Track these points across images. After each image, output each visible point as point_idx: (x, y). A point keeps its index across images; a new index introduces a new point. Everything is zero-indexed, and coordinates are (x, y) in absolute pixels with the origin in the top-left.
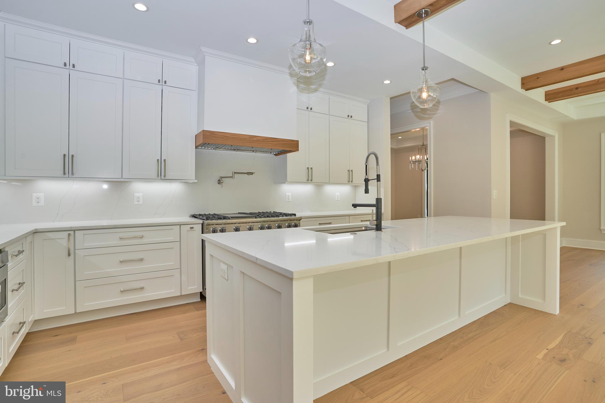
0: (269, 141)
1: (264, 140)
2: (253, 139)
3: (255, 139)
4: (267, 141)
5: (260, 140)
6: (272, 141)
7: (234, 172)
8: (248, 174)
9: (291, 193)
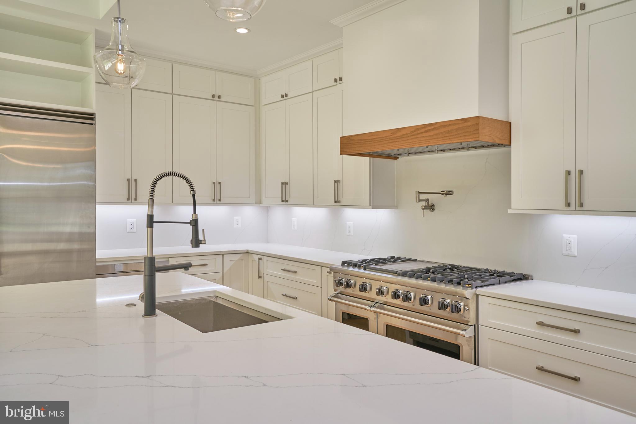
0: (421, 133)
1: (412, 132)
2: (395, 136)
3: (399, 134)
4: (418, 134)
5: (407, 134)
6: (426, 132)
7: (419, 192)
8: (442, 194)
9: (576, 236)
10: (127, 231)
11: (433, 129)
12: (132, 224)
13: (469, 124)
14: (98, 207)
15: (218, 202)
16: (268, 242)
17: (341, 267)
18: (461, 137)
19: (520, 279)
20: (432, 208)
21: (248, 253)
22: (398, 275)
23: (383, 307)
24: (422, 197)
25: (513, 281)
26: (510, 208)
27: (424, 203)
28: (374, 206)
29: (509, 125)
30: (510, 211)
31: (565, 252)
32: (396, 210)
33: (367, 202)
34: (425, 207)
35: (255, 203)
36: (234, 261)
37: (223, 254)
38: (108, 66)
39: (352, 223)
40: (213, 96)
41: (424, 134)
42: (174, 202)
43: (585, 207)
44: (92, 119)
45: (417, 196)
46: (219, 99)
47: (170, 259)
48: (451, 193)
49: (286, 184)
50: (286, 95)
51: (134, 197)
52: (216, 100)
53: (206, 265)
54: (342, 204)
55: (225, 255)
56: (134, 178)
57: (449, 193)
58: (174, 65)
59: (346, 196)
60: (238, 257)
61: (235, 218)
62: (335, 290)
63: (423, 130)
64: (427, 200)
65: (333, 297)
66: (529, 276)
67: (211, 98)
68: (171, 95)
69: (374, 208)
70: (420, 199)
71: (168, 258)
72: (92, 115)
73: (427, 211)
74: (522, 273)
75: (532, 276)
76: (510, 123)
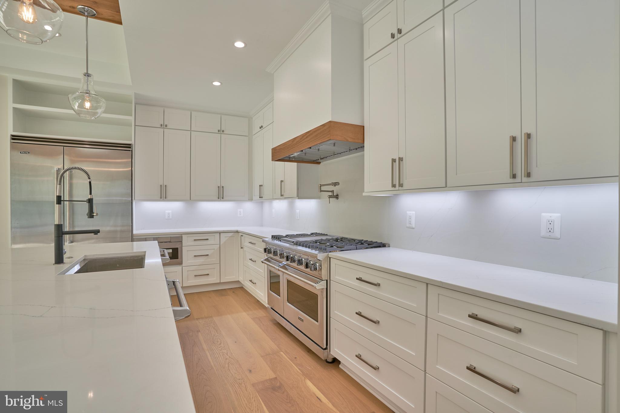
7: (320, 185)
8: (332, 185)
9: (414, 212)
10: (166, 218)
11: (309, 135)
12: (169, 214)
13: (325, 128)
15: (222, 199)
16: (262, 226)
17: (271, 240)
18: (322, 138)
19: (380, 247)
20: (336, 197)
21: (237, 232)
22: (294, 244)
23: (285, 267)
24: (323, 188)
25: (372, 248)
26: (364, 192)
28: (301, 197)
29: (362, 128)
30: (364, 194)
31: (408, 225)
33: (295, 195)
34: (330, 197)
35: (249, 200)
36: (228, 237)
37: (220, 233)
39: (299, 211)
40: (219, 131)
41: (306, 140)
42: (191, 199)
43: (405, 187)
44: (130, 147)
45: (319, 188)
46: (223, 133)
47: (183, 235)
48: (337, 184)
49: (261, 186)
50: (262, 126)
51: (164, 196)
52: (221, 133)
53: (208, 239)
54: (284, 197)
55: (221, 233)
56: (165, 185)
58: (192, 112)
59: (285, 192)
60: (231, 234)
61: (239, 210)
62: (267, 256)
63: (305, 137)
64: (332, 191)
65: (265, 260)
66: (386, 244)
67: (218, 132)
68: (190, 132)
70: (322, 190)
71: (182, 234)
72: (130, 145)
73: (333, 200)
74: (382, 243)
75: (389, 245)
76: (364, 126)
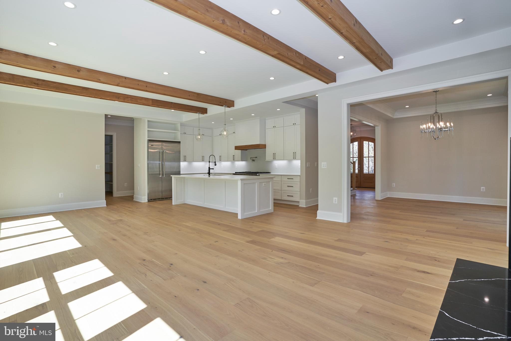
9: (277, 165)
12: (183, 167)
14: (181, 163)
20: (254, 161)
24: (251, 158)
26: (265, 159)
27: (252, 160)
28: (242, 160)
29: (265, 145)
32: (247, 162)
33: (240, 160)
34: (252, 161)
38: (198, 137)
40: (202, 135)
43: (276, 159)
46: (204, 135)
49: (221, 156)
50: (221, 134)
57: (256, 157)
58: (194, 128)
59: (236, 159)
61: (206, 165)
64: (253, 159)
68: (193, 135)
69: (242, 161)
72: (180, 142)
73: (253, 162)
